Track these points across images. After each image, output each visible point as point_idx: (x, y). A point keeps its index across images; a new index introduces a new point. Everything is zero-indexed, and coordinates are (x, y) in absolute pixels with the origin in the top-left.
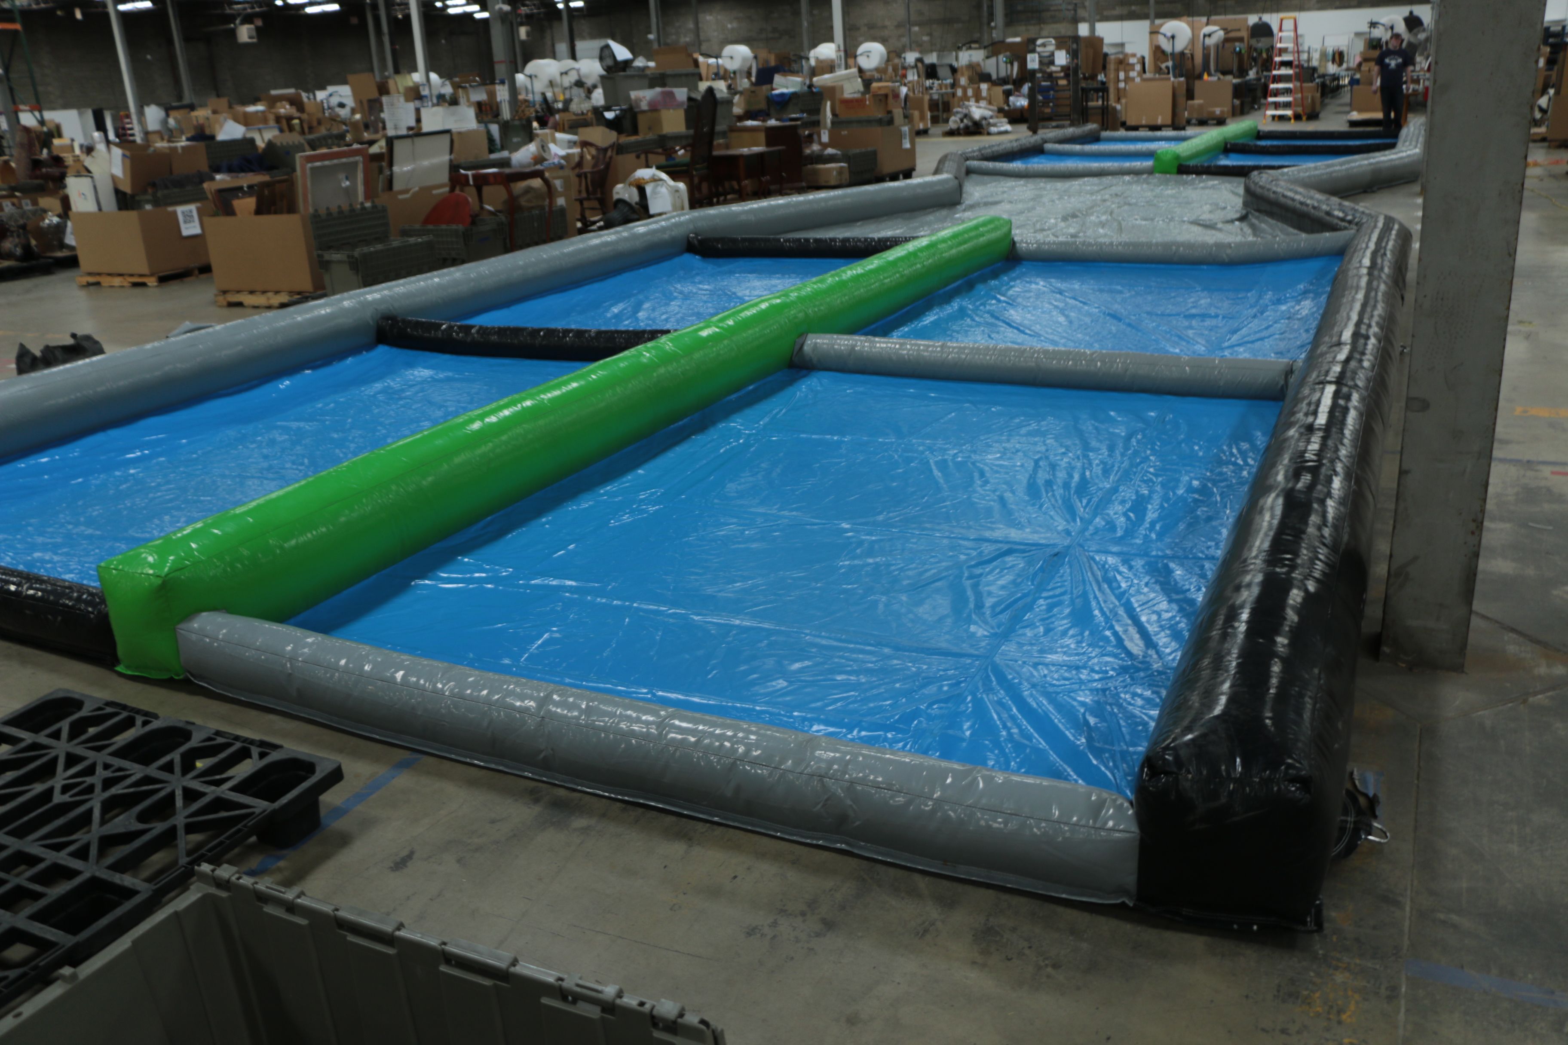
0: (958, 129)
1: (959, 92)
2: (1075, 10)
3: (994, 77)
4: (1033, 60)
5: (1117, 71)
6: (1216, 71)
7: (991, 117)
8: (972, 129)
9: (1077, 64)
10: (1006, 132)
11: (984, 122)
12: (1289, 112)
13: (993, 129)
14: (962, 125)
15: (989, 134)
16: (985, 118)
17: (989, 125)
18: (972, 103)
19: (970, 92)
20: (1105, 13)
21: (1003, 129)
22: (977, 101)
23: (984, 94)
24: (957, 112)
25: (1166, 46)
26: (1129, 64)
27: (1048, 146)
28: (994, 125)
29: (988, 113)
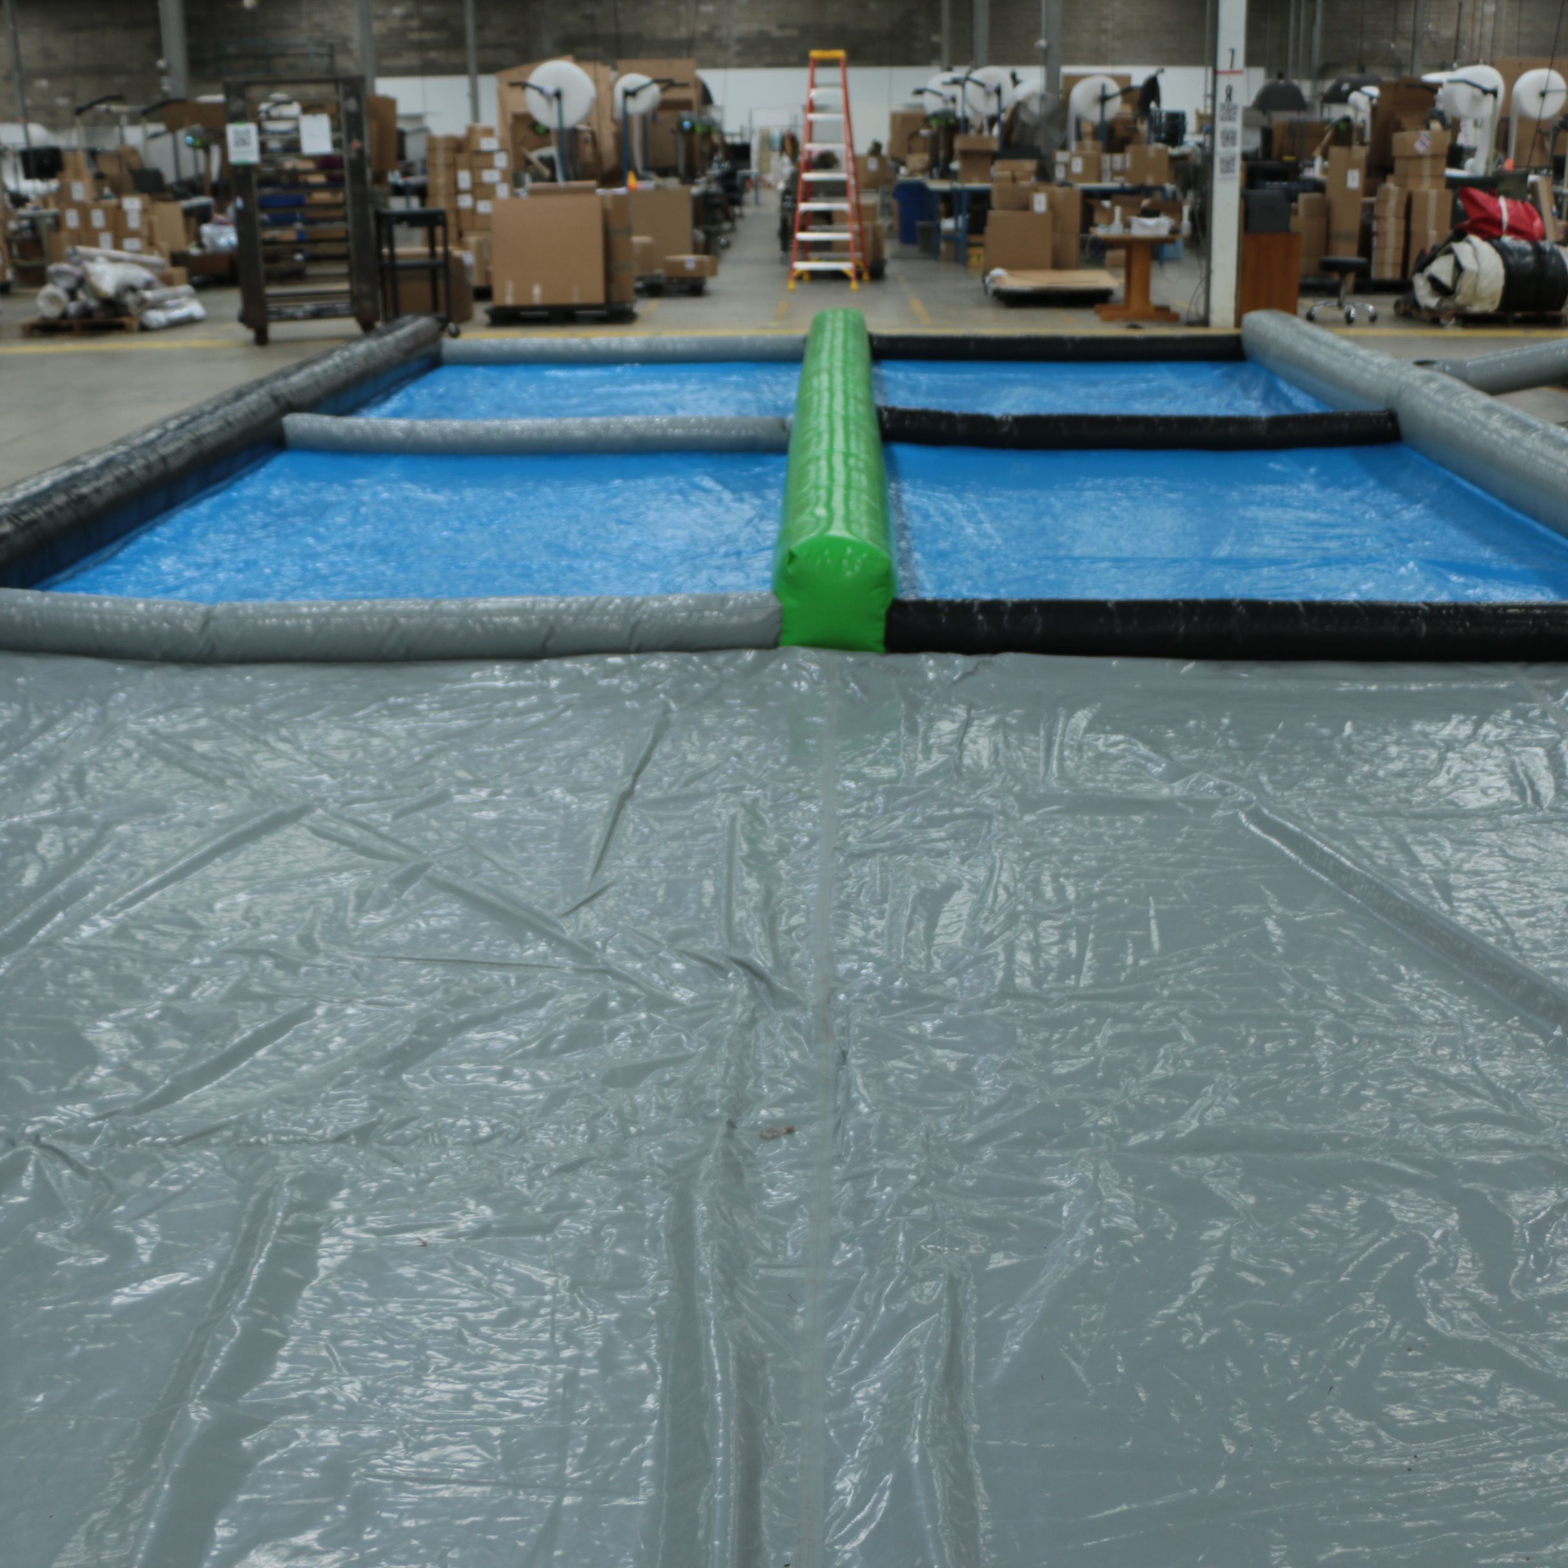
0: (64, 315)
1: (72, 219)
2: (331, 56)
3: (170, 177)
4: (243, 142)
5: (453, 167)
6: (648, 167)
7: (149, 286)
8: (99, 317)
9: (361, 152)
10: (189, 321)
11: (130, 299)
12: (846, 267)
13: (156, 317)
14: (73, 307)
15: (144, 329)
16: (133, 289)
17: (144, 305)
18: (106, 247)
19: (98, 219)
20: (387, 62)
21: (177, 314)
22: (117, 245)
23: (134, 222)
24: (61, 274)
25: (545, 115)
26: (479, 153)
27: (298, 423)
28: (158, 305)
29: (139, 275)
